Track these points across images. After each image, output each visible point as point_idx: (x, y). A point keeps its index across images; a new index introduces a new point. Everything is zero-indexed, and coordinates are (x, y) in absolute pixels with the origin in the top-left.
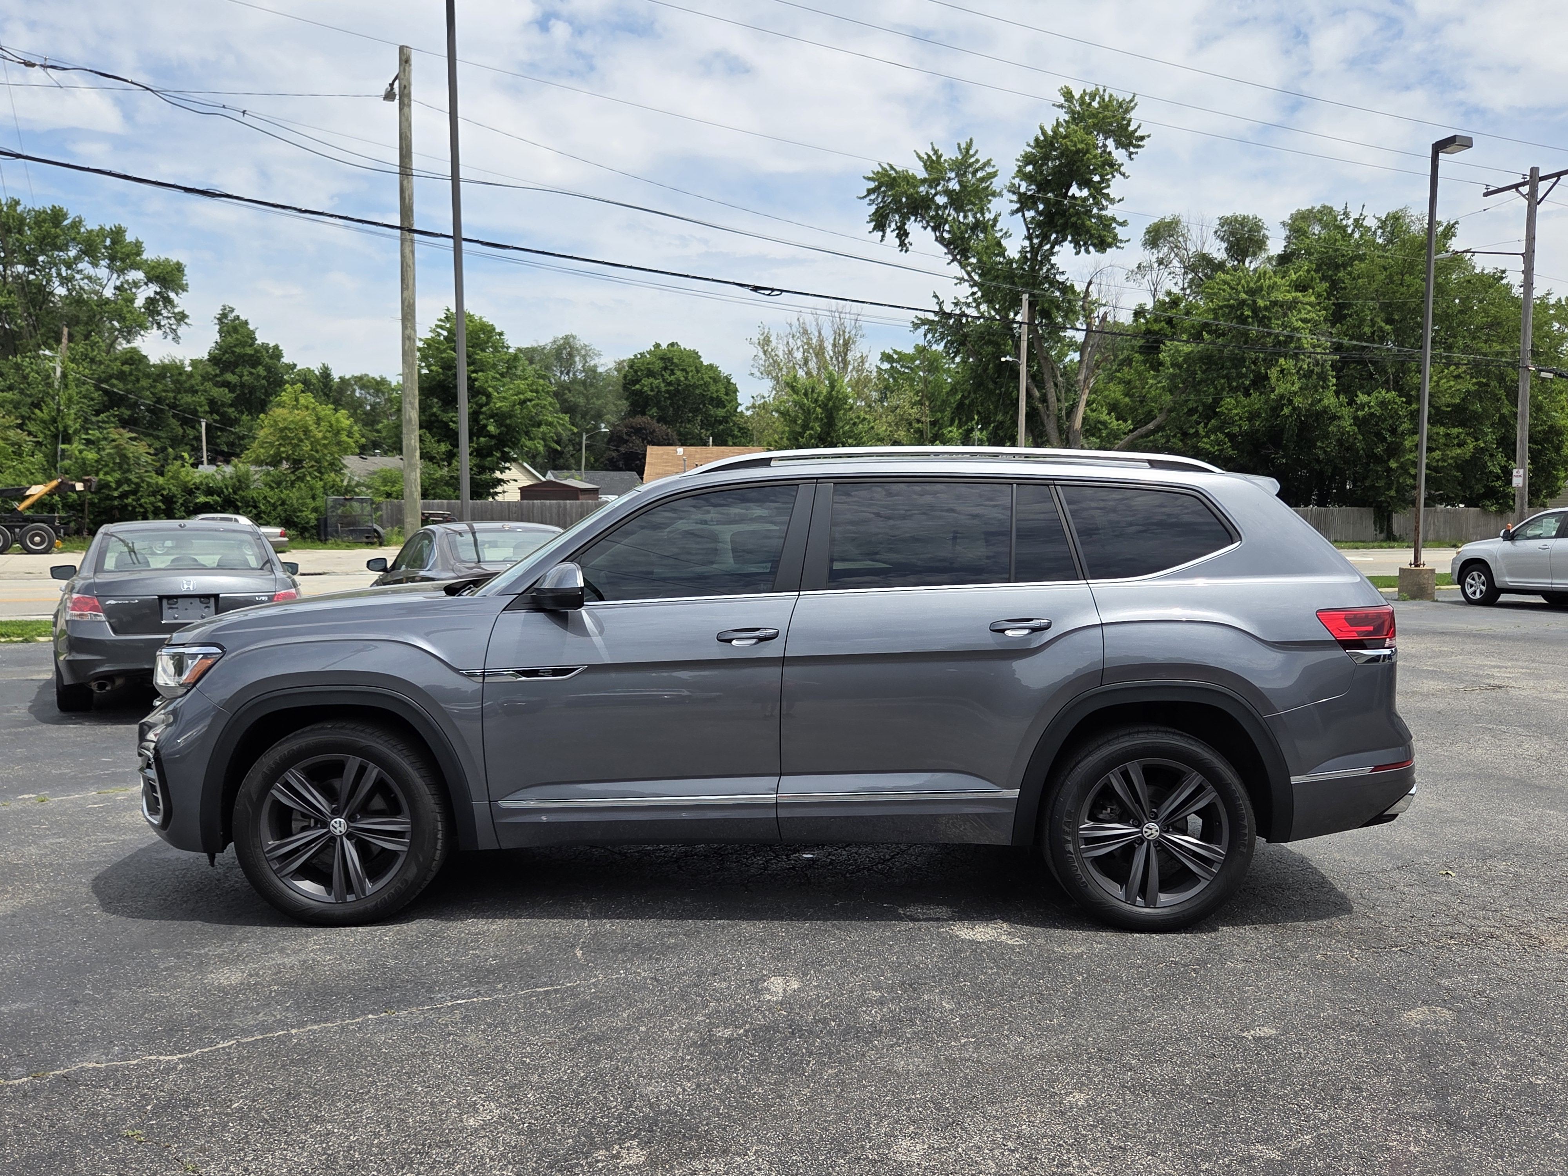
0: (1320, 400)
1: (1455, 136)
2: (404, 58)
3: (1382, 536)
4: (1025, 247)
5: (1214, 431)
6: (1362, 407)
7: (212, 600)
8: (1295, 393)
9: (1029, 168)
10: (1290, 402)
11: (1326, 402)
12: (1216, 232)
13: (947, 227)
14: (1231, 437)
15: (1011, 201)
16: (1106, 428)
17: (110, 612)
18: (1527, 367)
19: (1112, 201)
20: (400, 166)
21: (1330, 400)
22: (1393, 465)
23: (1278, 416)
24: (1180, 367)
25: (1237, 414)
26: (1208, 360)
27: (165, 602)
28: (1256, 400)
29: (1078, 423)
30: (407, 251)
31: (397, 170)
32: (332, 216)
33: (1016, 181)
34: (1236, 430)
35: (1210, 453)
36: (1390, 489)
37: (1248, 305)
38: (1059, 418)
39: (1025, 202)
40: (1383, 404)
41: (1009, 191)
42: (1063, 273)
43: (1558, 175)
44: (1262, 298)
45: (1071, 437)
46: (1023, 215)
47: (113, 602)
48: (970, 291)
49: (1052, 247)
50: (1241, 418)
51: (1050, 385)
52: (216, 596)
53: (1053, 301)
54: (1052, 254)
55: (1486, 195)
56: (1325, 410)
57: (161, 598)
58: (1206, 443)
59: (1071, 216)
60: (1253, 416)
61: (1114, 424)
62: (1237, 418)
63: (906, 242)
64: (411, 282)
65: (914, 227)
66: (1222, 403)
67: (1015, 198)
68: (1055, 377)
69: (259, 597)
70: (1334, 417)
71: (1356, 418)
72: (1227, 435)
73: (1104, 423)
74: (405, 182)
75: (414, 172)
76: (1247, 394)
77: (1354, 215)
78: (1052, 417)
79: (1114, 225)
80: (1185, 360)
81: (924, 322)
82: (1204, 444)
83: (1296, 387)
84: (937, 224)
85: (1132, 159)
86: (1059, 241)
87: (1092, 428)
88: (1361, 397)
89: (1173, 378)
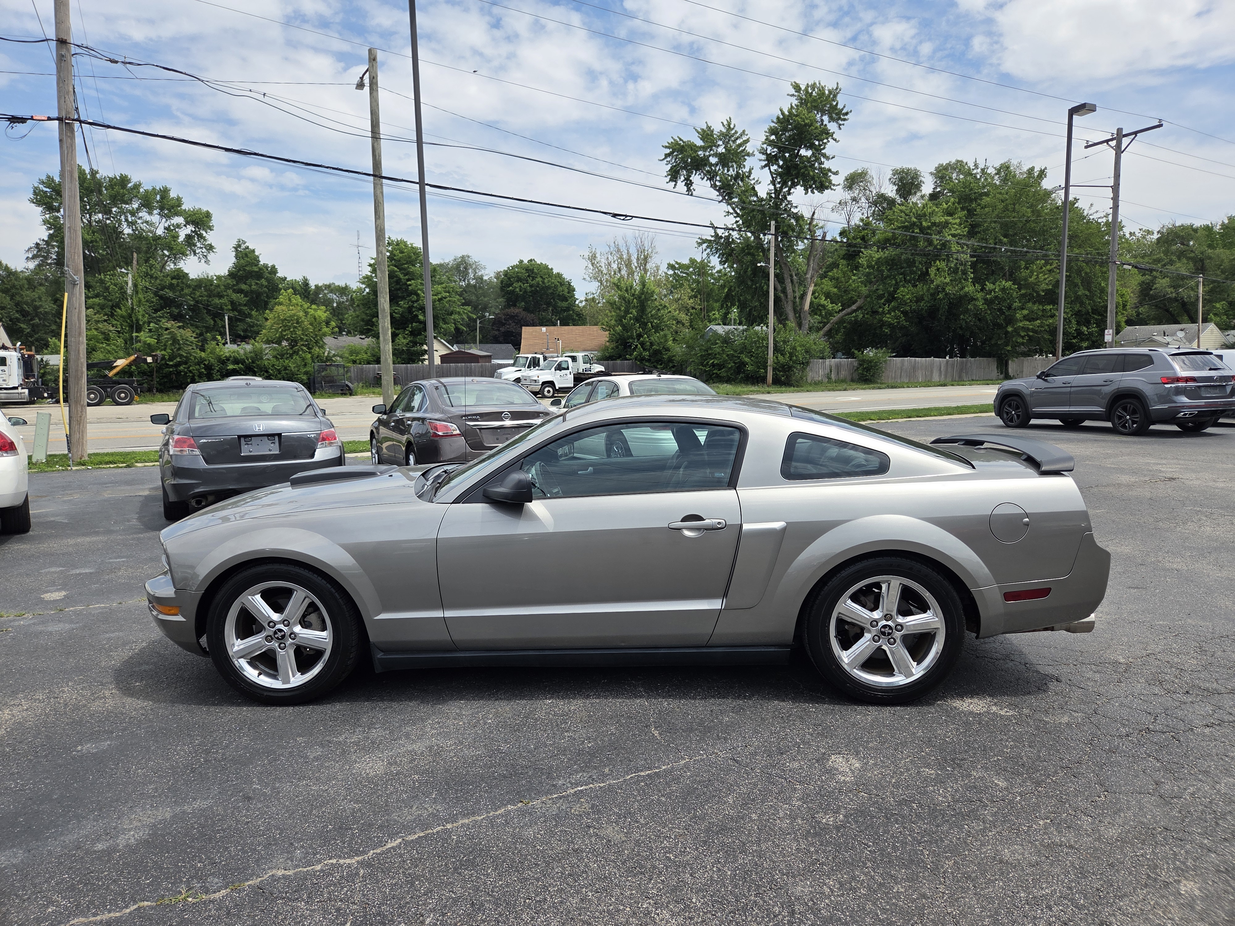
0: (963, 288)
1: (1085, 104)
2: (372, 57)
3: (1002, 376)
4: (771, 190)
5: (894, 309)
6: (990, 292)
7: (277, 438)
8: (947, 284)
9: (773, 137)
10: (944, 289)
11: (966, 289)
12: (890, 179)
13: (718, 178)
14: (905, 313)
15: (760, 160)
16: (825, 309)
17: (202, 447)
18: (1115, 262)
19: (828, 158)
20: (372, 132)
21: (970, 288)
22: (1010, 329)
23: (935, 299)
24: (873, 267)
25: (909, 299)
26: (892, 263)
27: (242, 439)
28: (921, 289)
29: (807, 307)
30: (378, 192)
31: (370, 134)
32: (327, 167)
33: (765, 146)
34: (908, 308)
35: (891, 324)
36: (1007, 345)
37: (917, 226)
38: (794, 303)
39: (771, 160)
40: (1003, 290)
41: (760, 153)
42: (796, 207)
43: (1136, 133)
44: (926, 220)
45: (802, 316)
46: (770, 169)
47: (205, 441)
48: (734, 220)
49: (790, 190)
50: (911, 301)
51: (788, 282)
52: (279, 435)
53: (790, 226)
54: (789, 194)
55: (1086, 147)
56: (966, 295)
57: (240, 437)
58: (888, 318)
59: (801, 168)
60: (919, 299)
61: (830, 306)
62: (909, 301)
63: (692, 188)
64: (381, 214)
65: (696, 178)
66: (898, 291)
67: (763, 157)
68: (791, 275)
69: (310, 434)
70: (973, 299)
71: (986, 299)
72: (902, 312)
73: (824, 306)
74: (376, 144)
75: (382, 136)
76: (915, 286)
77: (982, 166)
78: (789, 302)
79: (830, 174)
80: (876, 263)
81: (704, 241)
82: (887, 318)
83: (948, 280)
84: (711, 176)
85: (840, 129)
86: (794, 185)
87: (815, 309)
88: (989, 286)
89: (868, 275)
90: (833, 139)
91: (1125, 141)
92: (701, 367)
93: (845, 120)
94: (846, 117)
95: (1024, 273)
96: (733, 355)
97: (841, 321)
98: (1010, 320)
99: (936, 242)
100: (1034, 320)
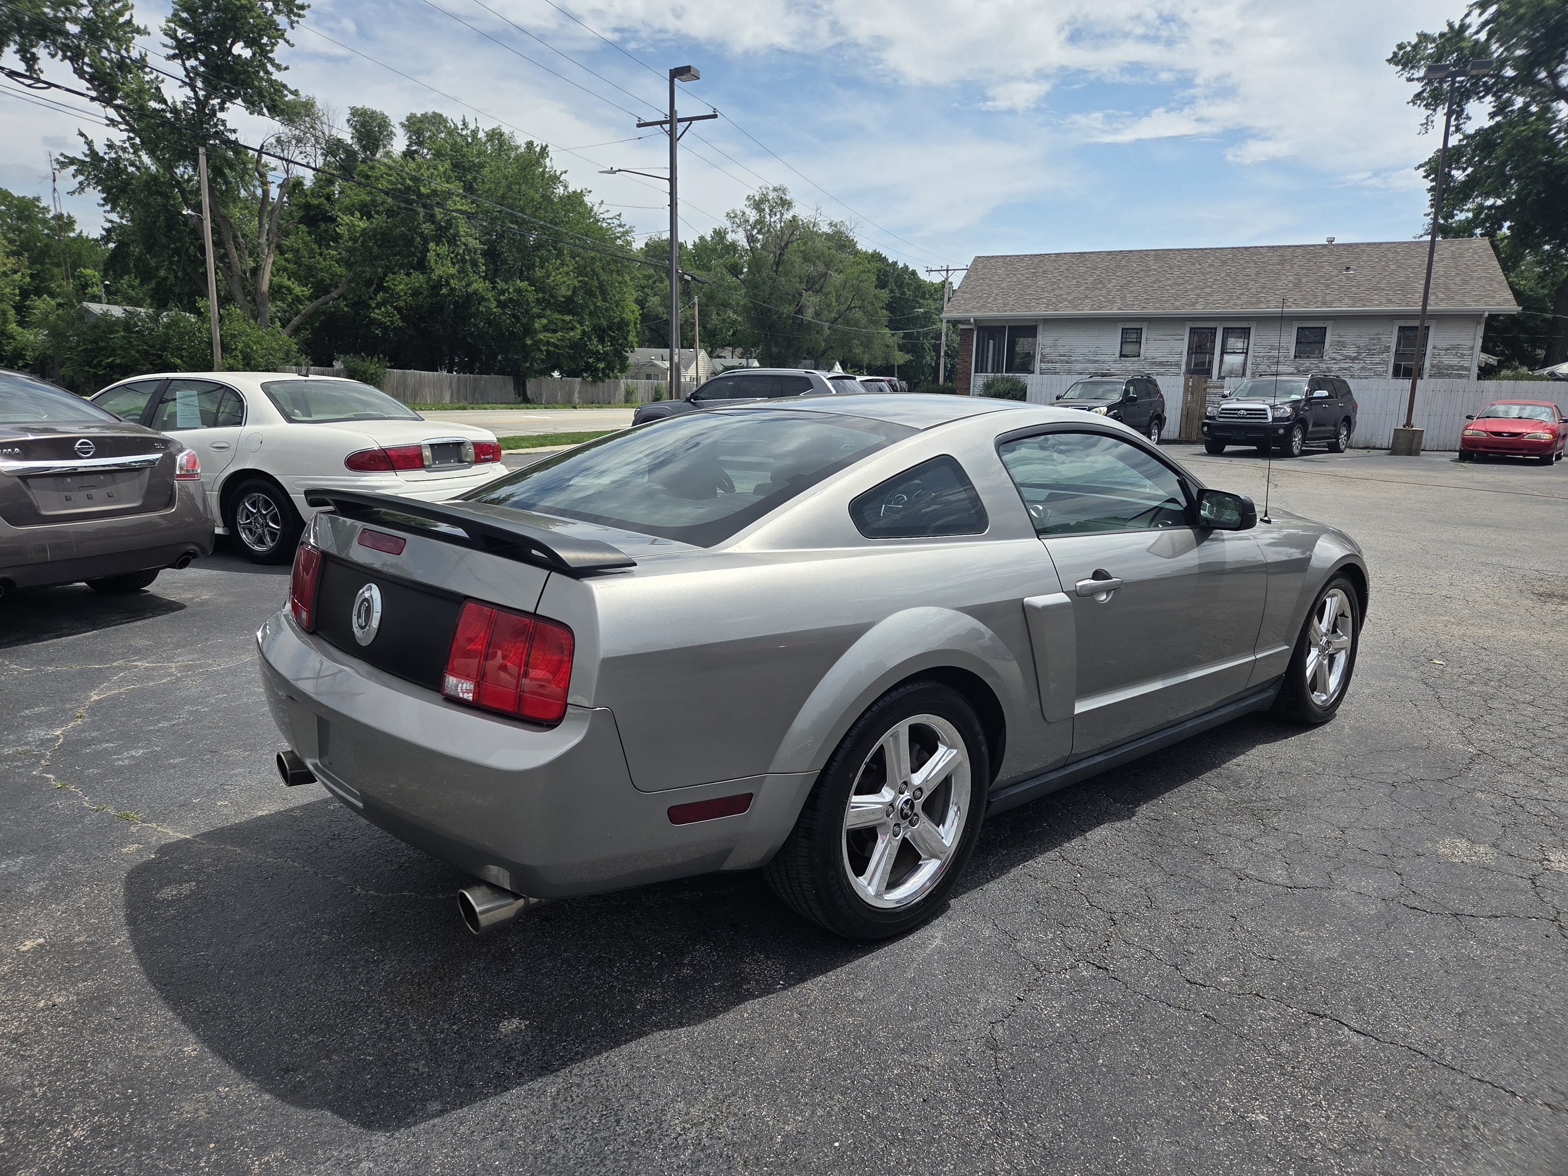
0: (469, 285)
3: (520, 399)
4: (189, 98)
5: (384, 303)
6: (503, 292)
8: (452, 276)
9: (184, 15)
10: (448, 283)
11: (475, 286)
12: (348, 121)
13: (87, 60)
14: (399, 309)
15: (165, 46)
16: (291, 293)
19: (278, 67)
21: (479, 286)
22: (529, 342)
23: (438, 294)
24: (355, 240)
25: (402, 290)
26: (383, 238)
28: (418, 279)
29: (265, 286)
33: (172, 25)
34: (402, 304)
35: (382, 323)
36: (525, 362)
38: (243, 280)
39: (183, 50)
40: (519, 291)
41: (166, 34)
42: (234, 131)
43: (691, 119)
45: (258, 300)
46: (184, 64)
48: (125, 135)
49: (223, 102)
50: (405, 294)
51: (231, 245)
53: (226, 159)
54: (222, 109)
55: (639, 126)
56: (475, 292)
58: (378, 314)
59: (240, 73)
60: (416, 293)
61: (298, 289)
62: (402, 294)
63: (36, 67)
65: (41, 51)
66: (387, 279)
67: (169, 41)
68: (235, 237)
70: (483, 299)
71: (499, 301)
72: (395, 308)
73: (289, 289)
76: (408, 274)
77: (472, 126)
78: (236, 278)
79: (286, 92)
80: (361, 235)
81: (72, 161)
82: (376, 314)
83: (452, 271)
84: (75, 55)
85: (293, 28)
86: (231, 97)
87: (277, 292)
88: (501, 285)
89: (350, 250)
90: (285, 40)
91: (681, 127)
92: (87, 368)
93: (299, 16)
94: (301, 12)
95: (539, 273)
96: (147, 353)
97: (315, 313)
98: (529, 330)
99: (439, 217)
100: (555, 331)
